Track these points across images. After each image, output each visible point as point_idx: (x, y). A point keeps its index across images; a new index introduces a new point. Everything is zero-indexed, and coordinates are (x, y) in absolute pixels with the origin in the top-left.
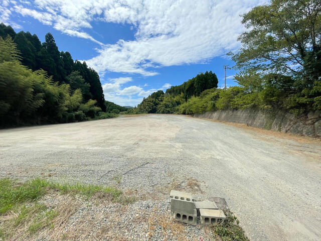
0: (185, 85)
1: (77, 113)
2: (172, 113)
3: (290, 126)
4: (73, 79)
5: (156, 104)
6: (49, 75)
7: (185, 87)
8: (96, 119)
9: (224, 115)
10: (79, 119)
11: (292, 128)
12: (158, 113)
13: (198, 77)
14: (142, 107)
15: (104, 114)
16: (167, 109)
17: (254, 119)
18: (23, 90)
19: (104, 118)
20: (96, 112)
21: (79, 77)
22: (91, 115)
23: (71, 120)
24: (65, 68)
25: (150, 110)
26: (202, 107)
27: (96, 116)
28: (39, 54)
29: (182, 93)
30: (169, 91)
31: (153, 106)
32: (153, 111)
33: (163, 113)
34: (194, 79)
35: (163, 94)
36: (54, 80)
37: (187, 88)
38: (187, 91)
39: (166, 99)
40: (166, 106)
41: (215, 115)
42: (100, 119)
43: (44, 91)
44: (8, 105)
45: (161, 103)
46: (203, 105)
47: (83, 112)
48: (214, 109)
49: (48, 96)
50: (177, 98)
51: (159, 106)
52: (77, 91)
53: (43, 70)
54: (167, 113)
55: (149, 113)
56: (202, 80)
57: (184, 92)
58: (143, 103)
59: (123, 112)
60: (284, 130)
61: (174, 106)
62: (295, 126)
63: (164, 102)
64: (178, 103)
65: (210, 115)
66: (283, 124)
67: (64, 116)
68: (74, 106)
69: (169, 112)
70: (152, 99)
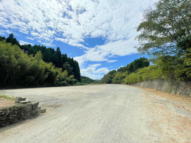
0: (128, 66)
1: (64, 82)
2: (121, 83)
3: (182, 91)
4: (65, 66)
5: (111, 78)
6: (54, 64)
7: (128, 67)
8: (74, 86)
9: (147, 84)
10: (64, 85)
11: (183, 92)
12: (113, 83)
13: (135, 61)
14: (103, 80)
15: (78, 83)
16: (118, 81)
17: (162, 86)
18: (41, 71)
19: (78, 85)
20: (73, 82)
21: (68, 65)
22: (71, 83)
23: (60, 85)
24: (63, 61)
25: (108, 81)
26: (134, 79)
27: (73, 84)
28: (53, 56)
29: (126, 71)
30: (119, 70)
31: (109, 79)
32: (110, 82)
33: (115, 83)
34: (133, 62)
35: (116, 72)
36: (56, 66)
37: (129, 68)
38: (129, 69)
39: (117, 75)
40: (117, 79)
41: (142, 84)
42: (75, 85)
43: (50, 71)
44: (34, 77)
45: (115, 77)
46: (135, 78)
47: (67, 81)
48: (141, 80)
49: (51, 73)
50: (123, 74)
51: (113, 79)
52: (66, 71)
53: (51, 63)
54: (118, 84)
55: (107, 83)
56: (138, 63)
57: (127, 71)
58: (104, 77)
59: (93, 83)
60: (178, 93)
61: (122, 79)
62: (185, 90)
63: (116, 77)
64: (124, 77)
65: (139, 84)
66: (178, 89)
67: (57, 83)
68: (62, 78)
69: (119, 83)
70: (109, 75)
